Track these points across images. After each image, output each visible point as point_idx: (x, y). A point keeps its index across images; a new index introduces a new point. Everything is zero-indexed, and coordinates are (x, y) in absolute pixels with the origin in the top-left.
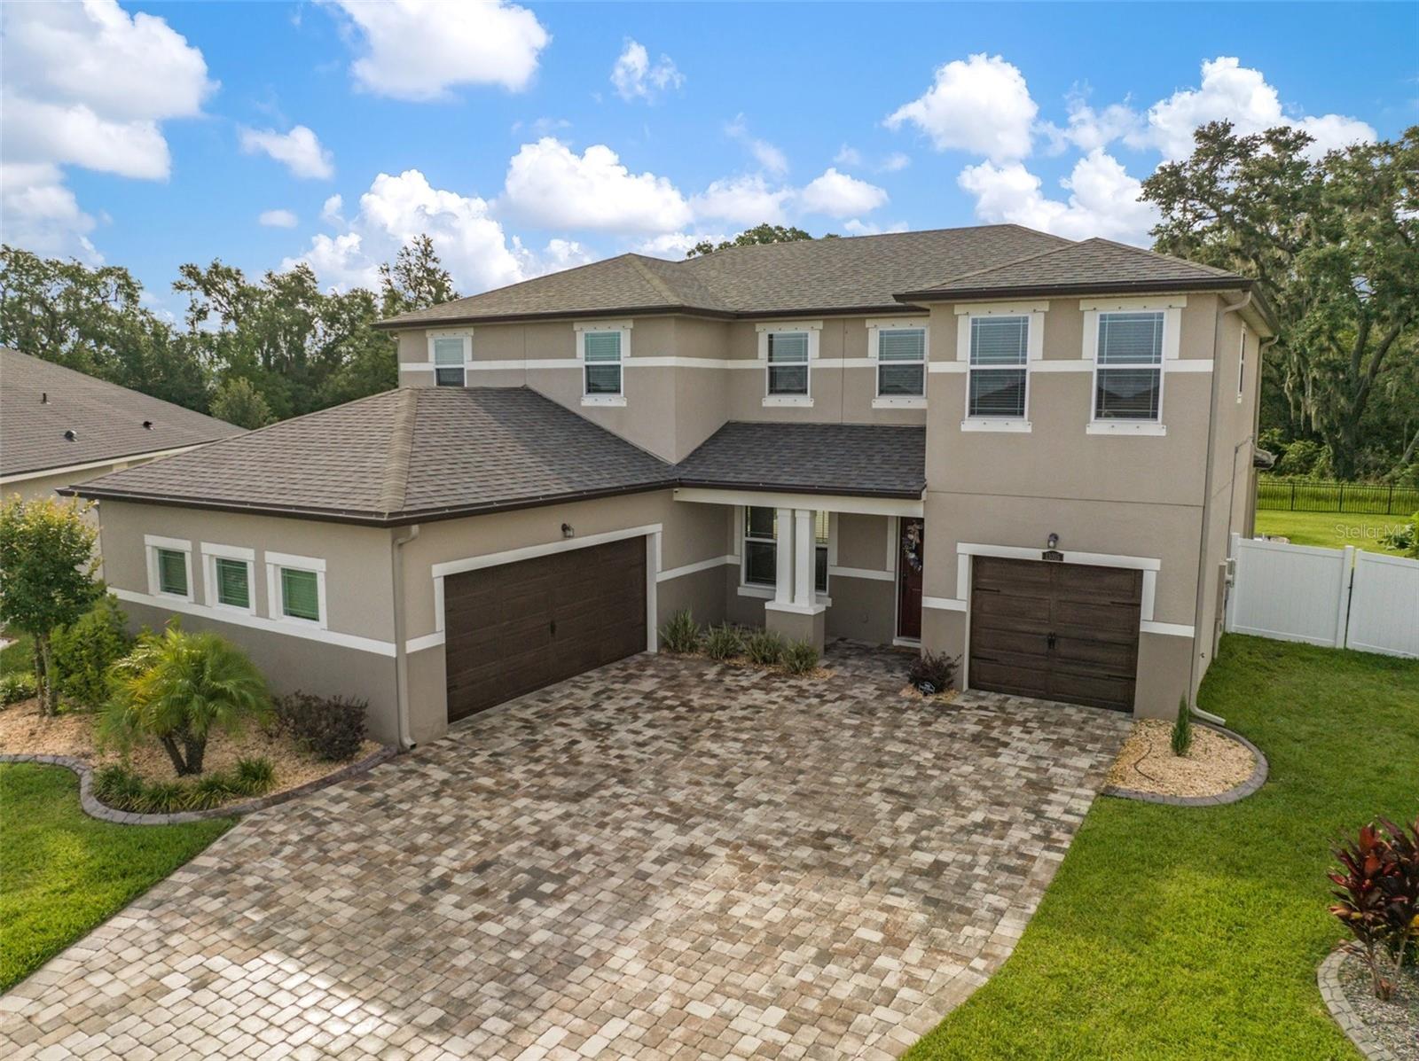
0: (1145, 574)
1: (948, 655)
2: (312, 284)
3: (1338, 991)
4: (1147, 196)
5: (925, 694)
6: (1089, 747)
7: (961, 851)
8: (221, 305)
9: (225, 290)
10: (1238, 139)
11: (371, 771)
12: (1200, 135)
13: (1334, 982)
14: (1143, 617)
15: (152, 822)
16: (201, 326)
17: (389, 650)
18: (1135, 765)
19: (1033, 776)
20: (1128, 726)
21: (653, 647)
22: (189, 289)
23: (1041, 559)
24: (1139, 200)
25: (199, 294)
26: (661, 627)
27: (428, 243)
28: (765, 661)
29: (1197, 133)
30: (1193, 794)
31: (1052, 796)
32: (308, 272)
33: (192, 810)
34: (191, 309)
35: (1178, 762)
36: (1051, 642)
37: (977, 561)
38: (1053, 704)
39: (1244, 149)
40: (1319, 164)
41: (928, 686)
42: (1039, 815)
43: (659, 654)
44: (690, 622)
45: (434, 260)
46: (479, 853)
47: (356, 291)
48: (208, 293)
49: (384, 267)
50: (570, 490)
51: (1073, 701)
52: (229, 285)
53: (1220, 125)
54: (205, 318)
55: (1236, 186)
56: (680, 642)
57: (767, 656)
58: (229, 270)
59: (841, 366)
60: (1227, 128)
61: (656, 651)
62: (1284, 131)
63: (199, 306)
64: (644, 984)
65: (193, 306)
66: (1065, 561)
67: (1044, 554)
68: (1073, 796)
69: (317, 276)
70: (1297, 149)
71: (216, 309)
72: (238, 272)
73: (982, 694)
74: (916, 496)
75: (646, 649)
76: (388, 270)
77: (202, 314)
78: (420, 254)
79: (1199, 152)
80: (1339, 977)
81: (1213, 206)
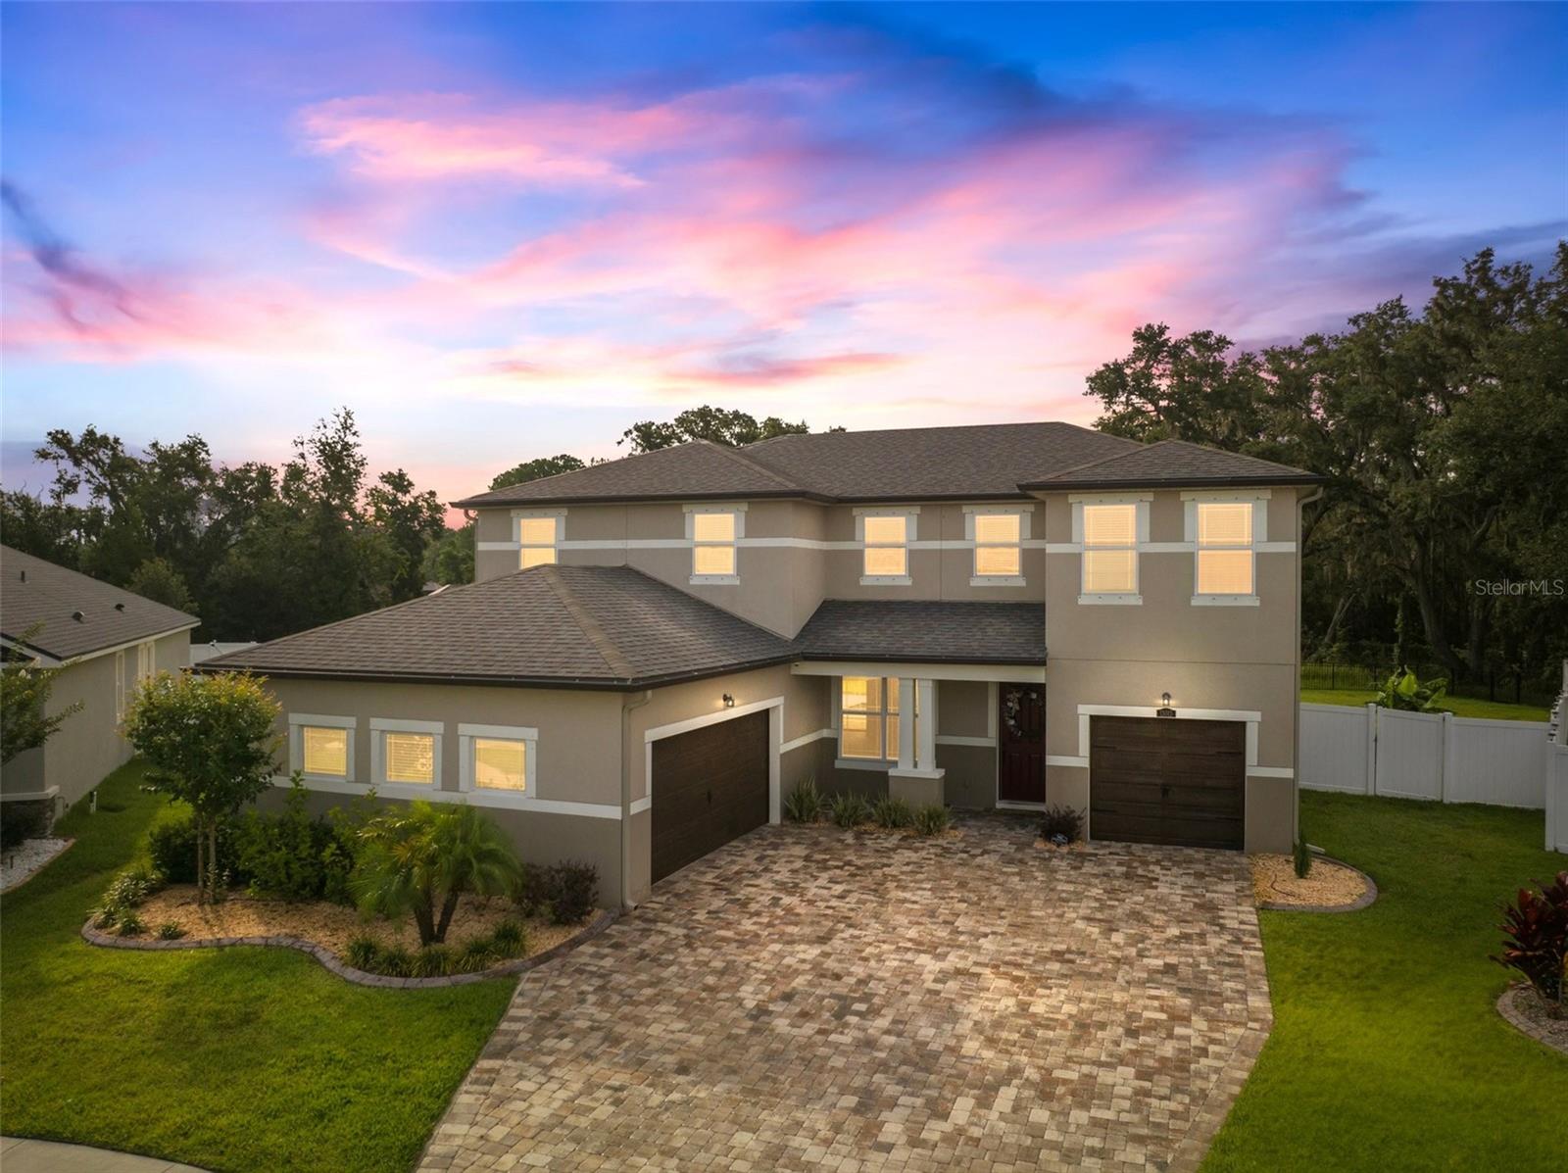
0: (1248, 726)
1: (1072, 808)
2: (203, 455)
3: (1521, 1018)
4: (1092, 391)
5: (1059, 845)
6: (1225, 877)
7: (1181, 956)
8: (94, 477)
9: (100, 459)
10: (1173, 341)
11: (607, 931)
12: (1138, 336)
13: (1514, 1013)
14: (1248, 763)
15: (433, 985)
16: (70, 500)
17: (614, 813)
18: (1272, 886)
19: (1196, 900)
20: (1245, 860)
21: (775, 817)
22: (54, 458)
23: (1155, 716)
24: (1085, 394)
25: (67, 465)
26: (785, 797)
27: (348, 415)
28: (895, 825)
29: (1135, 334)
30: (1331, 904)
31: (1222, 914)
32: (201, 443)
33: (469, 972)
34: (59, 481)
35: (1303, 882)
36: (1165, 791)
37: (1094, 719)
38: (1171, 847)
39: (1176, 351)
40: (1234, 364)
41: (1060, 837)
42: (1222, 927)
43: (782, 825)
44: (814, 792)
45: (354, 434)
46: (773, 987)
47: (251, 465)
48: (77, 463)
49: (298, 440)
50: (736, 662)
51: (1188, 845)
52: (104, 455)
53: (1156, 328)
54: (75, 491)
55: (1169, 383)
56: (805, 814)
57: (895, 819)
58: (105, 438)
59: (938, 547)
60: (1162, 330)
61: (779, 822)
62: (1208, 334)
63: (68, 477)
64: (1007, 1064)
65: (61, 477)
66: (1178, 717)
67: (1158, 711)
68: (1238, 912)
69: (211, 448)
70: (1220, 350)
71: (88, 481)
72: (116, 441)
73: (1105, 843)
74: (1041, 663)
75: (767, 820)
76: (302, 443)
77: (71, 486)
78: (340, 427)
79: (1136, 350)
80: (1516, 1007)
81: (1151, 401)
